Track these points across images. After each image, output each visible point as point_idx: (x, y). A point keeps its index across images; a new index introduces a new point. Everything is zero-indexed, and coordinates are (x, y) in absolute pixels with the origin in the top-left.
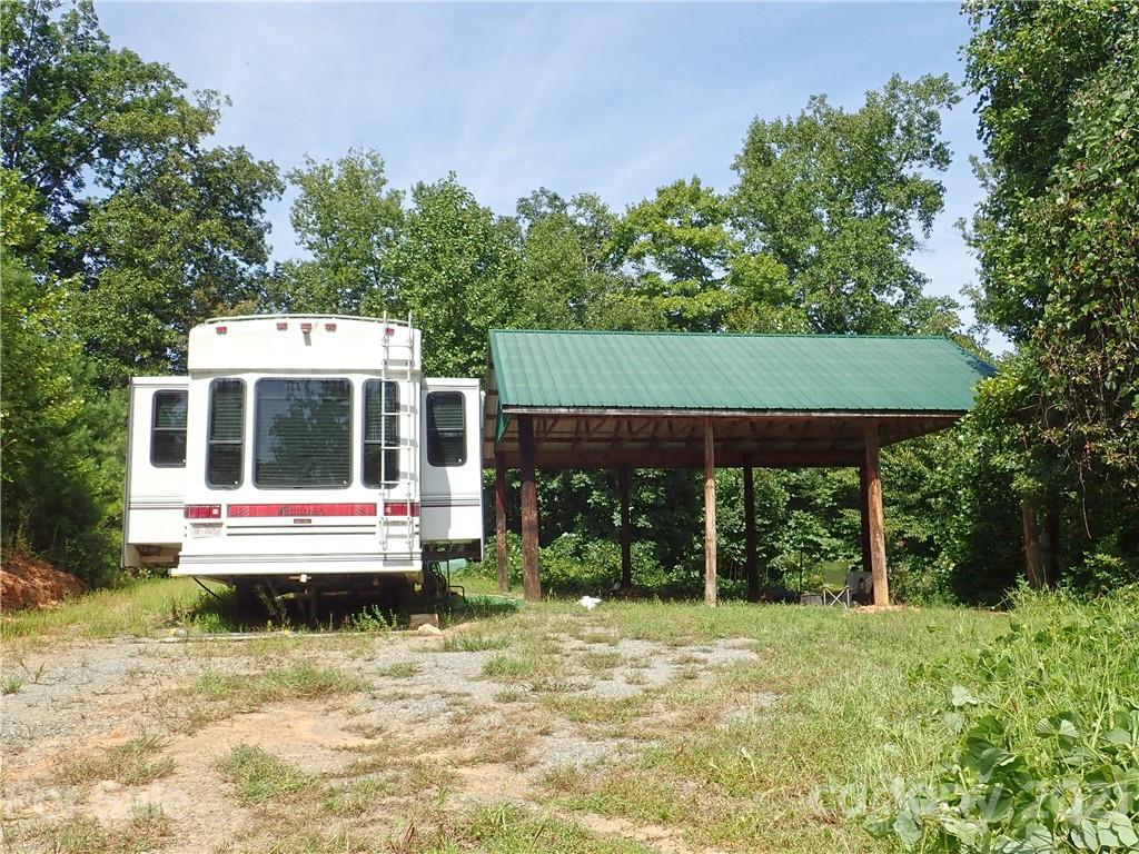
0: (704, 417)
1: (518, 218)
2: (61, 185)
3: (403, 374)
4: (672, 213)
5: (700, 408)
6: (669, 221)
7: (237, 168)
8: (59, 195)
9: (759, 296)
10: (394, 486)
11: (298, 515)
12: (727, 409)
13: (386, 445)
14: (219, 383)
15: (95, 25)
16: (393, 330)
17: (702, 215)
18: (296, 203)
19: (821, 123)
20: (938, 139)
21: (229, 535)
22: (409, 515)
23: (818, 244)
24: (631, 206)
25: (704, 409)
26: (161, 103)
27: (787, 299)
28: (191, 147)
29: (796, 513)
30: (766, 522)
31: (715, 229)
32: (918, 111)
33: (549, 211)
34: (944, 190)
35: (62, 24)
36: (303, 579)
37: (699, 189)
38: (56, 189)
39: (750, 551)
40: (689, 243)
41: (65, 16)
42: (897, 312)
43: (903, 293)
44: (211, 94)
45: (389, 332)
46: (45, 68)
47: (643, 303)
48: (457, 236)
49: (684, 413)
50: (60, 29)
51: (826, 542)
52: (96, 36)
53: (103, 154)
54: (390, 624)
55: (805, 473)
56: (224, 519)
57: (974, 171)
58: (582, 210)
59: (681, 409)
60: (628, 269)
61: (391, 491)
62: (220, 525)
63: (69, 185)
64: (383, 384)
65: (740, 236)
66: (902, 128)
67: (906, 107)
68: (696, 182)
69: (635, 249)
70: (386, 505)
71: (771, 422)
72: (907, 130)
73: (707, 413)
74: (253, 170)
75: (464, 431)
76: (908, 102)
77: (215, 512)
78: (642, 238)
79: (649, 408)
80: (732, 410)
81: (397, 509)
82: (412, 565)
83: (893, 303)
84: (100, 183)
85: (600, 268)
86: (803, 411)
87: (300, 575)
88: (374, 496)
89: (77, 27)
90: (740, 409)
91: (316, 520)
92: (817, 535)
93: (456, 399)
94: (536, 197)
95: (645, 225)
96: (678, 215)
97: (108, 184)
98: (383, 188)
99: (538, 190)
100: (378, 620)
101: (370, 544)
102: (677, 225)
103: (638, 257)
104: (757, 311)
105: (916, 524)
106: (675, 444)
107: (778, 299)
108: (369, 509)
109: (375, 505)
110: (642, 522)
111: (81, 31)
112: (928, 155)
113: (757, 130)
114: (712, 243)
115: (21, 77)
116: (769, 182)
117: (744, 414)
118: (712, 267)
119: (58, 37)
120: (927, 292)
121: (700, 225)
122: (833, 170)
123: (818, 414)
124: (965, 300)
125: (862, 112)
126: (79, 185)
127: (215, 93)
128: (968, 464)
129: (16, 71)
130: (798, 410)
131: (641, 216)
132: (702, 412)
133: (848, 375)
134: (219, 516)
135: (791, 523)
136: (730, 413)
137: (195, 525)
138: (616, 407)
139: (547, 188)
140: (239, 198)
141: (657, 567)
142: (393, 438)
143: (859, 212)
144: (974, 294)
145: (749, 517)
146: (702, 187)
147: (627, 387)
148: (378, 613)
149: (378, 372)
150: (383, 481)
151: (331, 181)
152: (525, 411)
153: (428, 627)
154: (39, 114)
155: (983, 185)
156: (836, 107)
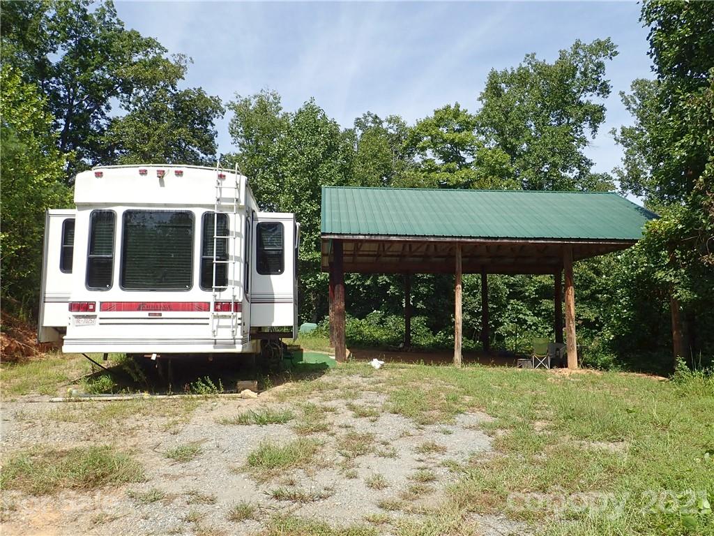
0: (455, 242)
1: (355, 129)
2: (99, 109)
3: (231, 208)
4: (442, 124)
5: (452, 237)
6: (441, 129)
7: (198, 99)
8: (97, 113)
9: (493, 172)
10: (224, 289)
11: (152, 310)
12: (471, 237)
13: (217, 260)
14: (97, 213)
15: (115, 15)
16: (224, 176)
17: (460, 126)
18: (232, 120)
19: (531, 71)
20: (603, 78)
21: (101, 324)
22: (232, 311)
23: (528, 142)
24: (419, 120)
25: (456, 237)
26: (155, 63)
27: (509, 175)
28: (173, 87)
29: (512, 301)
30: (495, 306)
31: (468, 133)
32: (592, 62)
33: (373, 125)
34: (605, 110)
35: (96, 14)
36: (154, 357)
37: (459, 110)
38: (96, 110)
39: (484, 323)
40: (452, 142)
41: (97, 10)
42: (575, 183)
43: (578, 171)
44: (181, 56)
45: (221, 177)
46: (87, 40)
47: (424, 177)
48: (314, 135)
49: (442, 239)
50: (95, 17)
51: (531, 319)
52: (116, 22)
53: (124, 91)
54: (219, 389)
55: (519, 277)
56: (98, 312)
57: (622, 100)
58: (391, 125)
59: (440, 237)
60: (417, 159)
61: (222, 293)
62: (95, 317)
63: (103, 108)
64: (216, 215)
65: (482, 138)
66: (581, 73)
67: (584, 60)
68: (457, 106)
69: (421, 144)
70: (216, 303)
71: (500, 246)
72: (584, 74)
73: (457, 240)
74: (207, 101)
75: (283, 250)
76: (585, 56)
77: (91, 307)
78: (425, 139)
79: (419, 236)
80: (474, 238)
81: (224, 306)
82: (235, 347)
83: (572, 177)
84: (123, 107)
85: (402, 158)
86: (522, 239)
87: (151, 354)
88: (208, 297)
89: (105, 16)
90: (480, 237)
91: (165, 314)
92: (525, 315)
93: (276, 228)
94: (365, 117)
95: (427, 131)
96: (446, 125)
97: (127, 108)
98: (280, 112)
99: (367, 114)
100: (211, 387)
101: (204, 332)
102: (445, 131)
103: (423, 149)
104: (492, 181)
105: (587, 310)
106: (439, 259)
107: (504, 174)
108: (204, 307)
109: (209, 303)
110: (420, 305)
111: (107, 19)
112: (596, 89)
113: (493, 75)
114: (466, 141)
115: (73, 45)
116: (500, 106)
117: (482, 240)
118: (465, 156)
119: (94, 21)
120: (593, 170)
121: (459, 131)
122: (539, 98)
123: (533, 241)
124: (615, 176)
125: (557, 63)
126: (108, 108)
127: (184, 56)
128: (624, 273)
129: (70, 41)
130: (519, 239)
131: (425, 126)
132: (454, 239)
133: (552, 216)
134: (93, 310)
135: (509, 307)
136: (473, 240)
137: (77, 317)
138: (397, 235)
139: (371, 112)
140: (200, 117)
141: (428, 331)
142: (224, 255)
143: (554, 123)
144: (620, 173)
145: (484, 303)
146: (461, 109)
147: (405, 222)
148: (210, 382)
149: (213, 206)
150: (214, 286)
151: (251, 108)
152: (336, 237)
153: (247, 392)
154: (84, 67)
155: (628, 109)
156: (541, 60)
